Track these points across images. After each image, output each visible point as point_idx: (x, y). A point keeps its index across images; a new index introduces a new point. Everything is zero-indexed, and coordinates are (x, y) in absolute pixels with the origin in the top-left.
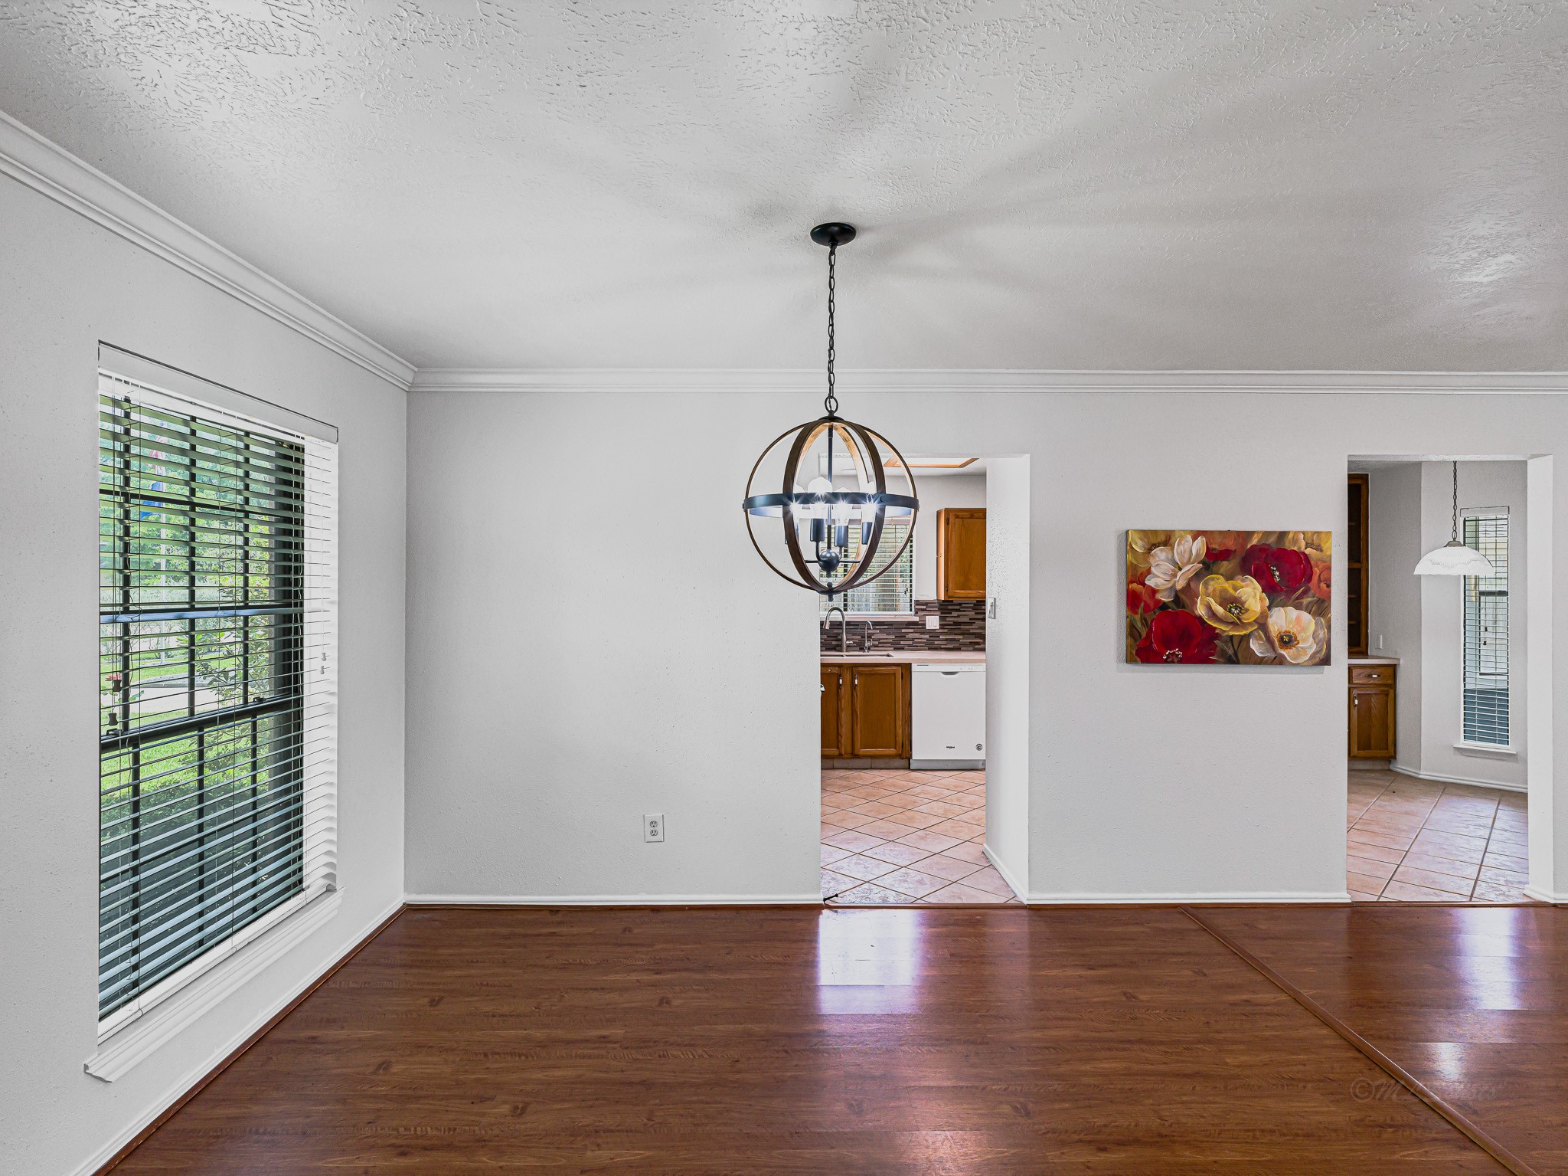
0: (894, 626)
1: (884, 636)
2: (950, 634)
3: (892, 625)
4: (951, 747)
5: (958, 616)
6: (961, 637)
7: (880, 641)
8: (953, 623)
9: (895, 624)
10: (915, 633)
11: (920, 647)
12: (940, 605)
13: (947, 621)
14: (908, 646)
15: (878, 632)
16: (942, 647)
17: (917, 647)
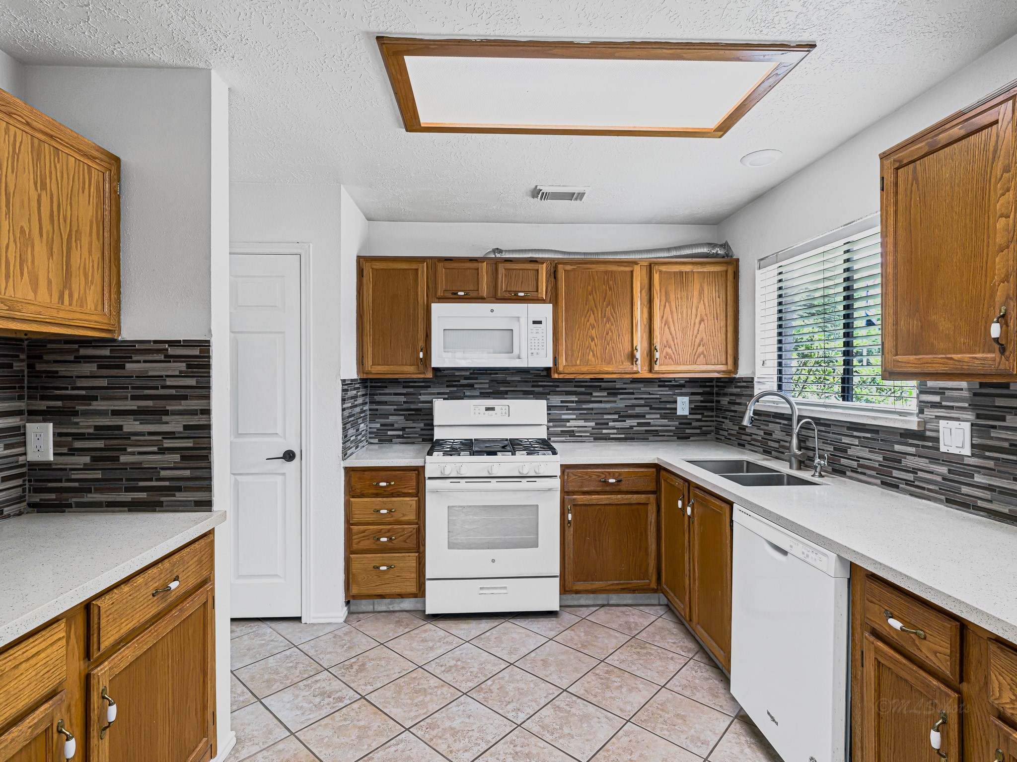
0: (882, 436)
1: (866, 453)
2: (1002, 475)
3: (877, 432)
4: (774, 720)
7: (859, 461)
8: (1011, 445)
9: (882, 431)
10: (920, 456)
11: (929, 490)
12: (975, 394)
13: (992, 438)
14: (907, 484)
15: (857, 443)
16: (979, 505)
17: (923, 488)
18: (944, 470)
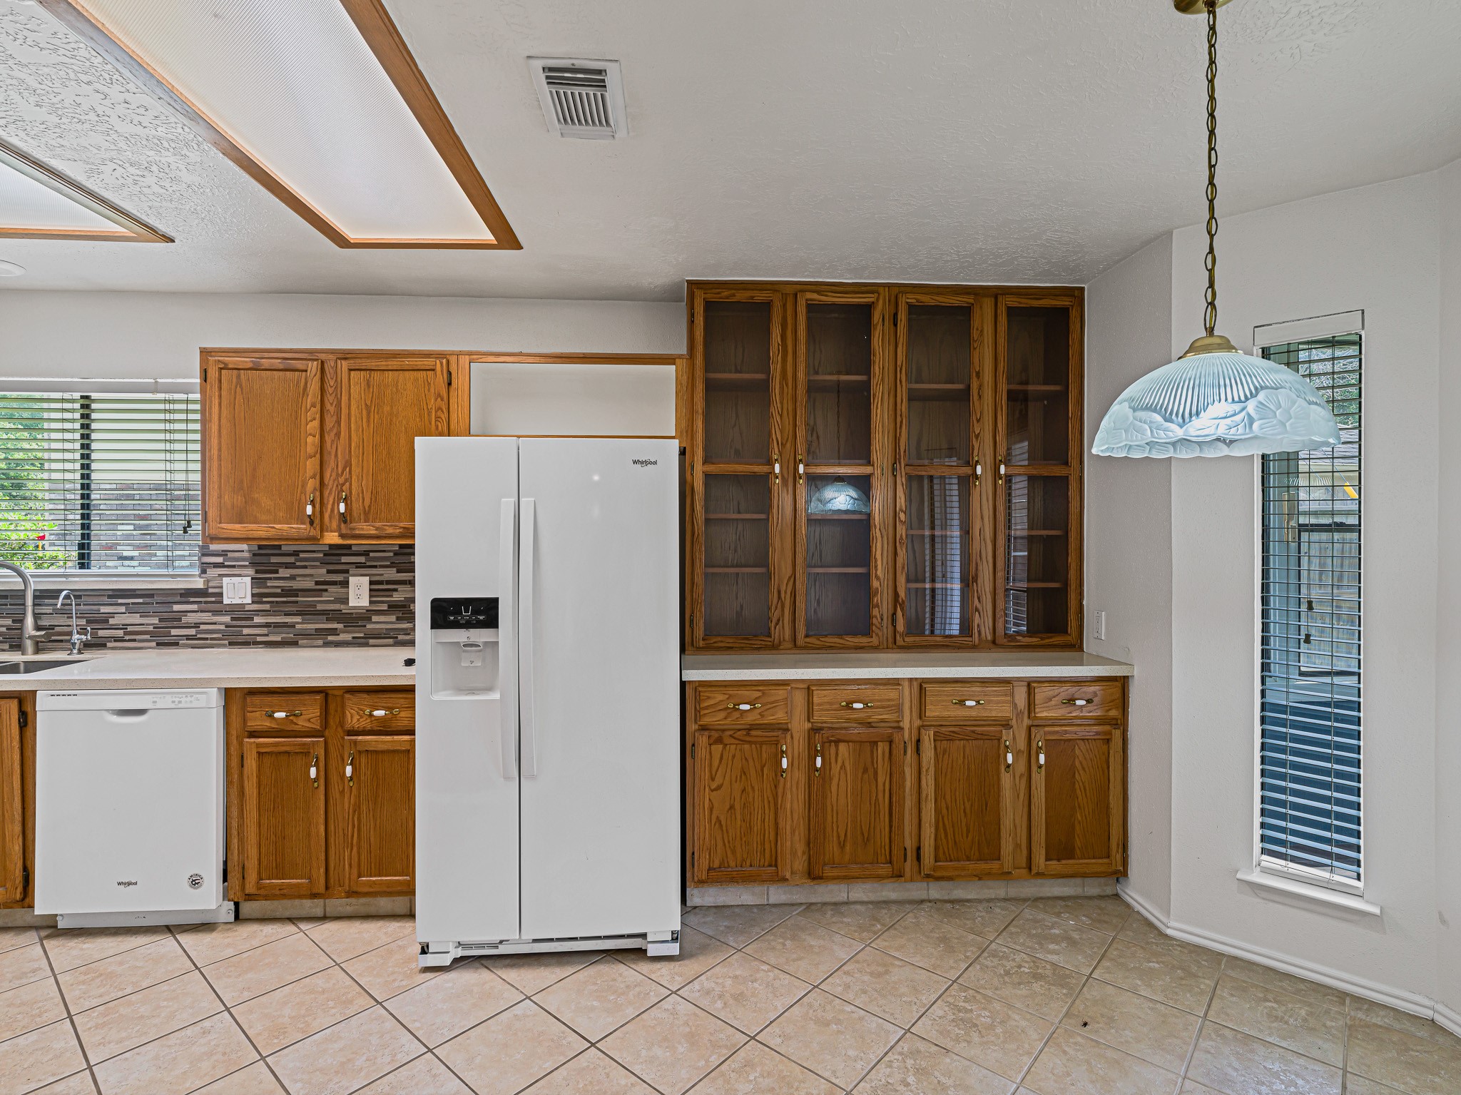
0: (157, 598)
1: (136, 619)
2: (275, 613)
3: (152, 596)
4: (129, 884)
5: (293, 578)
6: (298, 619)
7: (127, 629)
8: (282, 590)
9: (157, 594)
10: (202, 611)
11: (212, 639)
12: (254, 555)
13: (268, 587)
14: (187, 639)
15: (124, 611)
16: (258, 640)
17: (207, 639)
18: (227, 619)
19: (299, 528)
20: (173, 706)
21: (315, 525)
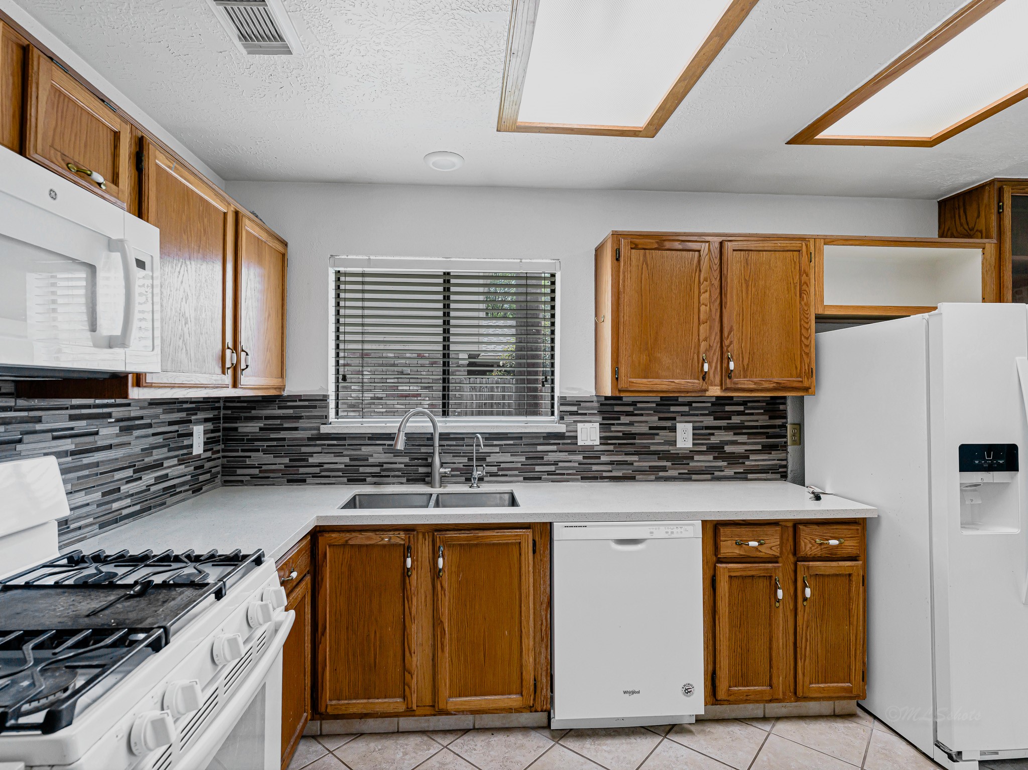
0: (524, 441)
1: (507, 457)
2: (618, 453)
3: (521, 438)
4: (633, 692)
5: (631, 424)
6: (635, 458)
7: (500, 465)
8: (623, 434)
9: (525, 437)
10: (560, 451)
11: (568, 474)
12: (602, 405)
13: (612, 432)
14: (548, 475)
15: (498, 451)
16: (604, 475)
17: (564, 474)
18: (579, 458)
19: (694, 383)
20: (667, 536)
21: (706, 380)
